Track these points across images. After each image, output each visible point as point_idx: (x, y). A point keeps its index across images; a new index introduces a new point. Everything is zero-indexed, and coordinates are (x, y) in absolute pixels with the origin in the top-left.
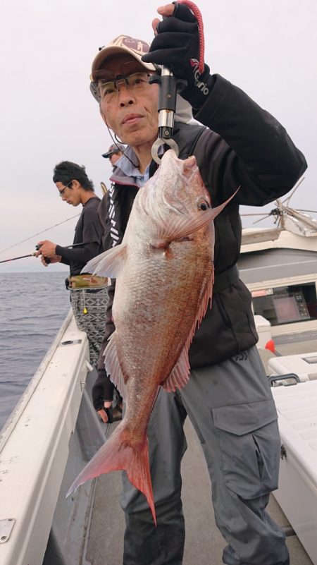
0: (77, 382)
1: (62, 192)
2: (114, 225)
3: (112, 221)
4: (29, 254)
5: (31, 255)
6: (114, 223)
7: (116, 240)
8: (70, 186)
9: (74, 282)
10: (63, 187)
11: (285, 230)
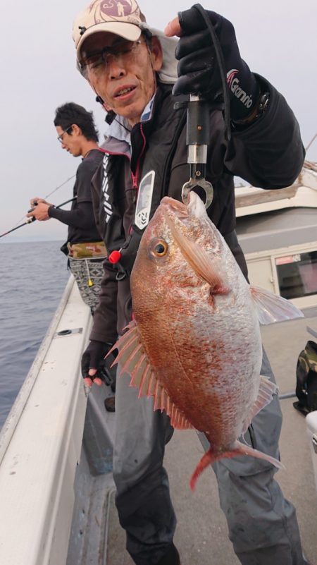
0: (81, 385)
1: (62, 137)
2: (107, 199)
3: (105, 195)
4: (24, 222)
5: (25, 224)
6: (107, 197)
7: (109, 215)
8: (69, 132)
9: (76, 250)
10: (62, 132)
11: (302, 186)
